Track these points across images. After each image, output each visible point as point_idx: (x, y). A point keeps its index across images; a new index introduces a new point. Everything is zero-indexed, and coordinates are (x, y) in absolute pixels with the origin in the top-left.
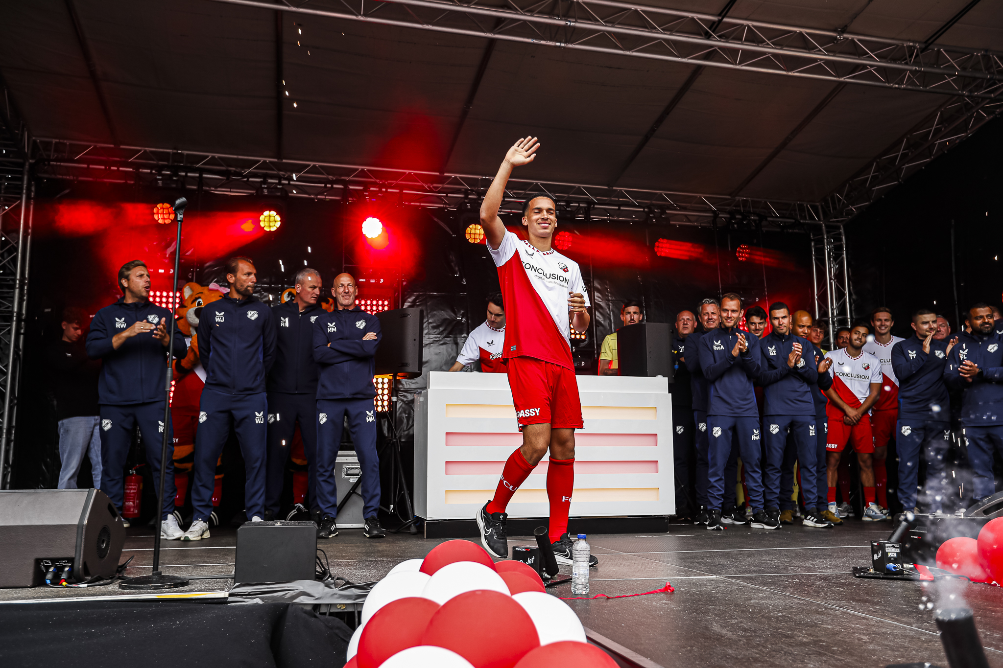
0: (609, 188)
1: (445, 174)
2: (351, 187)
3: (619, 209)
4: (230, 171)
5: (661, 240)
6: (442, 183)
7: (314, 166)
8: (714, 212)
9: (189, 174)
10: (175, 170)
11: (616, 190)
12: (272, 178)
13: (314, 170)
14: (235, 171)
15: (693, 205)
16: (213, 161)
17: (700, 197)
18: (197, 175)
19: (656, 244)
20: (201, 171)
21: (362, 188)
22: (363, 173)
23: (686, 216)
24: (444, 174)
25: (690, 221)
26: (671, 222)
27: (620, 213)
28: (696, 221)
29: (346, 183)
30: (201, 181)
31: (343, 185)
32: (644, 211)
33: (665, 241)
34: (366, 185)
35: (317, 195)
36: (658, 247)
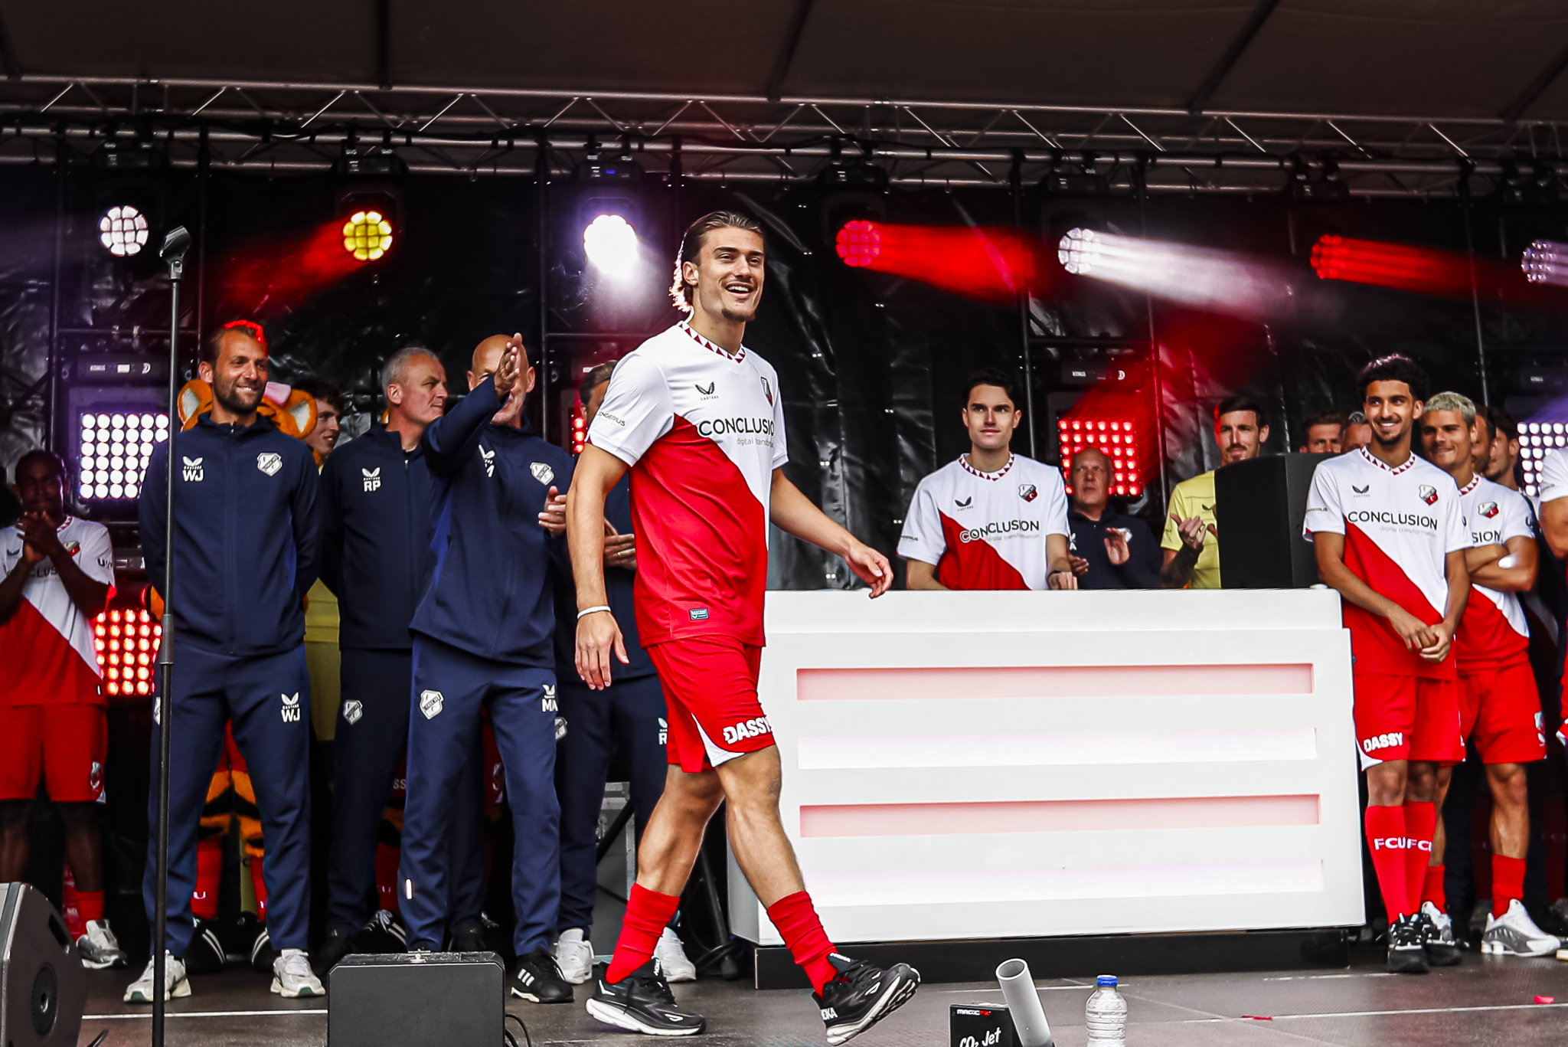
0: (1191, 112)
1: (783, 100)
2: (555, 144)
3: (1219, 165)
4: (270, 120)
5: (1326, 239)
6: (777, 122)
7: (467, 96)
8: (1461, 160)
9: (177, 134)
10: (145, 125)
11: (1209, 118)
12: (368, 132)
13: (468, 106)
14: (282, 120)
15: (1408, 145)
16: (231, 99)
17: (1426, 127)
18: (196, 135)
19: (1315, 249)
20: (204, 124)
21: (580, 144)
22: (583, 108)
23: (1390, 174)
24: (779, 99)
25: (1400, 186)
26: (1352, 192)
27: (1220, 174)
28: (1417, 186)
29: (542, 134)
30: (204, 149)
31: (536, 141)
32: (1281, 167)
33: (1336, 240)
34: (592, 136)
35: (475, 167)
36: (1319, 256)
